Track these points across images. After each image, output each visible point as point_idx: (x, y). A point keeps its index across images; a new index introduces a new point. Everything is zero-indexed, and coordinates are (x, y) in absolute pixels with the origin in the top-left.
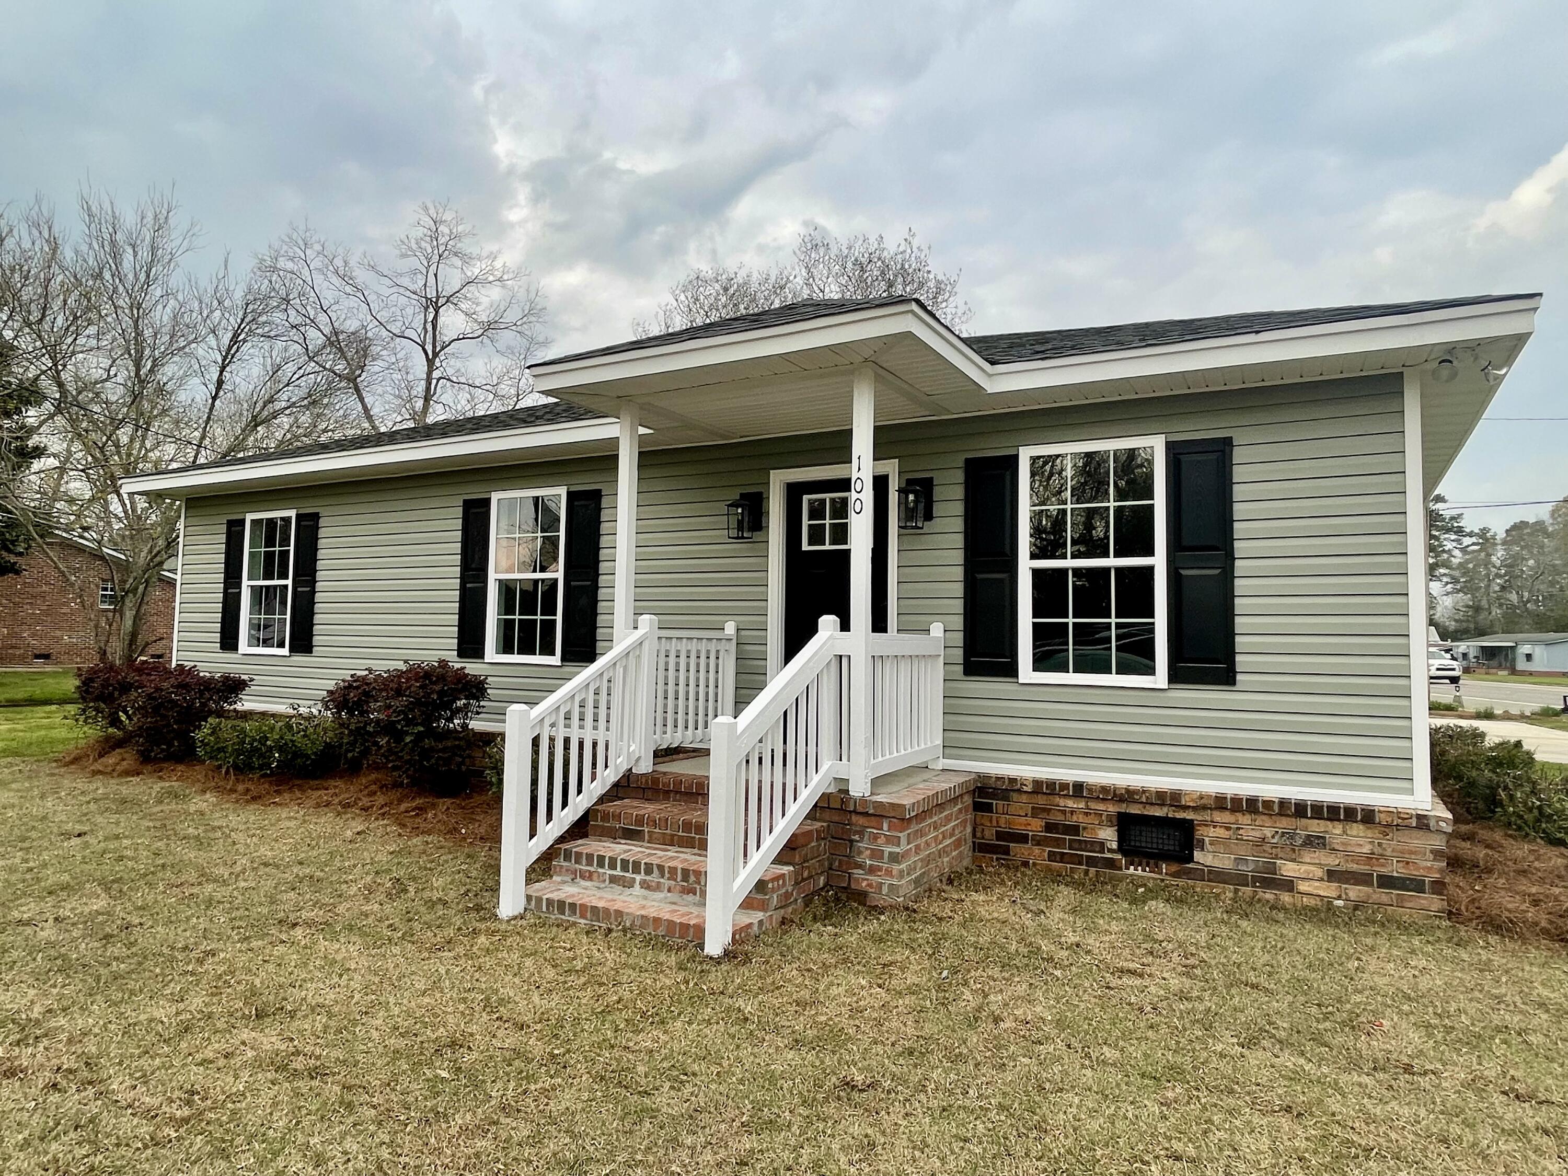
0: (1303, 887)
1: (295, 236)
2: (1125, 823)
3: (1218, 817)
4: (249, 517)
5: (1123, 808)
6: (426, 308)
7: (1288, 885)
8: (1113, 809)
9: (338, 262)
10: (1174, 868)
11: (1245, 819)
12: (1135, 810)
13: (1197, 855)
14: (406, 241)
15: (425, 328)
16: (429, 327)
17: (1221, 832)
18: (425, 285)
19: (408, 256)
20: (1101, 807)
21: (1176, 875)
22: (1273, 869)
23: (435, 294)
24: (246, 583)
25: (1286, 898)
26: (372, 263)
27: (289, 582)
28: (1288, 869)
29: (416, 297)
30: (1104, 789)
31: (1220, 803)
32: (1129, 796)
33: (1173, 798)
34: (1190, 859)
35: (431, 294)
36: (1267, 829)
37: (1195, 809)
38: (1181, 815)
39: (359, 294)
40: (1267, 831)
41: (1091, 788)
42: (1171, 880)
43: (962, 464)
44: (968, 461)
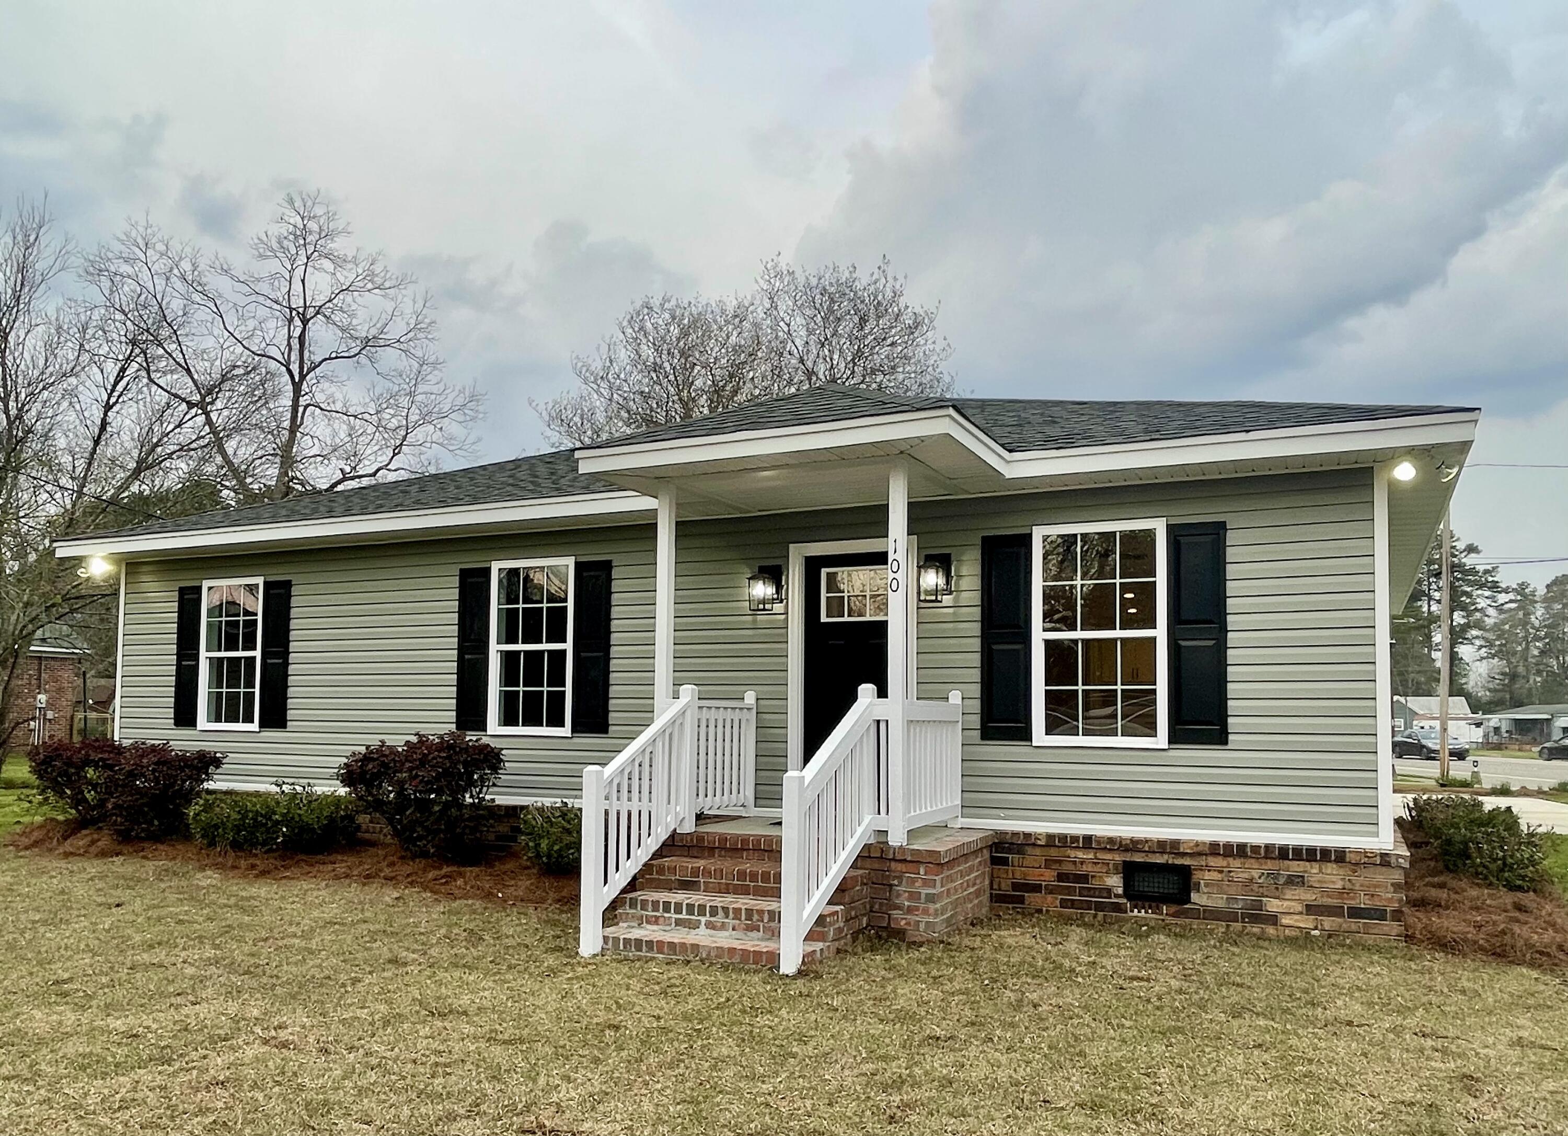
0: (1285, 921)
1: (134, 234)
2: (1130, 871)
3: (1214, 862)
4: (206, 584)
5: (1128, 857)
6: (291, 320)
7: (1273, 920)
8: (1118, 858)
9: (186, 266)
10: (1174, 908)
11: (1236, 863)
12: (1138, 858)
13: (1194, 896)
14: (265, 239)
15: (289, 345)
16: (295, 344)
17: (1215, 876)
18: (289, 291)
19: (268, 257)
20: (1108, 857)
21: (1173, 915)
22: (1259, 905)
23: (301, 303)
24: (203, 654)
25: (1271, 930)
26: (225, 267)
27: (257, 653)
28: (1273, 905)
29: (278, 307)
30: (1111, 840)
31: (1214, 849)
32: (1134, 845)
33: (1172, 846)
34: (1188, 900)
35: (297, 302)
36: (1255, 871)
37: (1191, 855)
38: (1179, 862)
39: (212, 305)
40: (1255, 874)
41: (1099, 840)
42: (1169, 920)
43: (979, 542)
44: (983, 538)
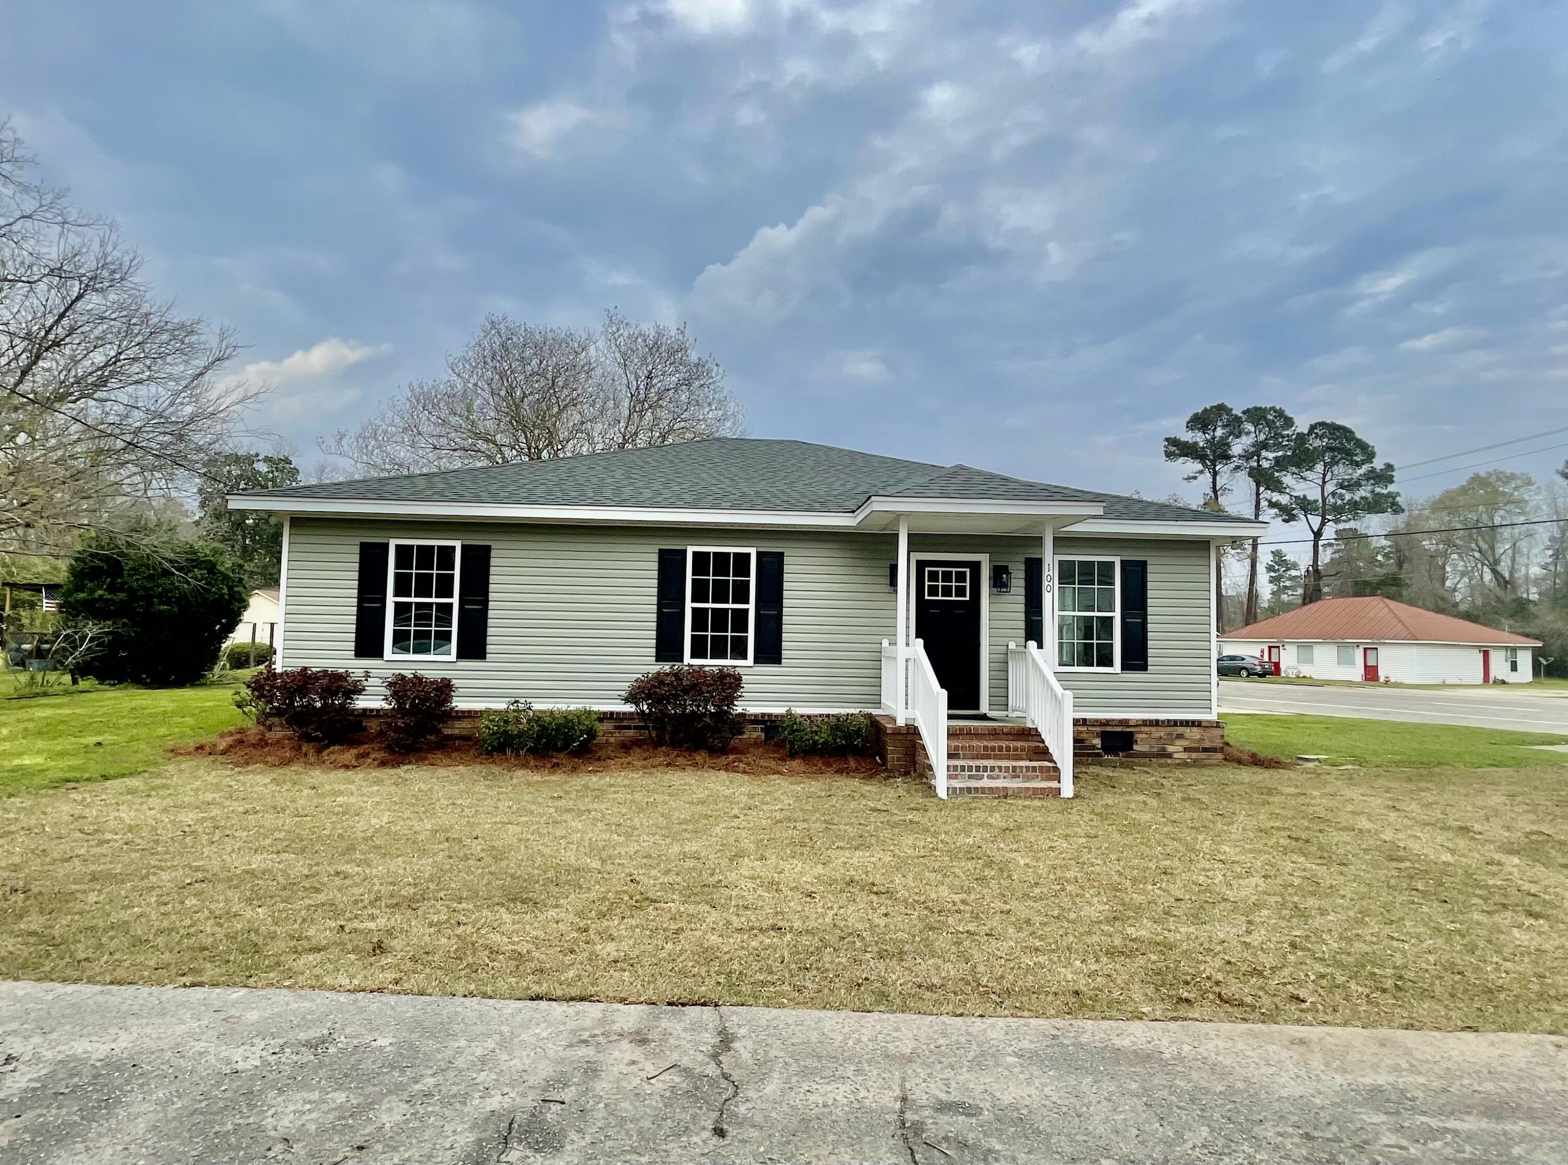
0: (1175, 756)
2: (1104, 736)
3: (1143, 729)
5: (1103, 729)
7: (1170, 756)
8: (1099, 729)
10: (1124, 754)
11: (1153, 729)
12: (1108, 729)
13: (1135, 747)
17: (1144, 736)
20: (1094, 729)
21: (1126, 757)
22: (1164, 749)
25: (1169, 761)
28: (1170, 749)
30: (1096, 721)
31: (1145, 723)
32: (1107, 723)
33: (1124, 723)
34: (1132, 749)
36: (1161, 732)
37: (1133, 726)
38: (1128, 730)
40: (1162, 734)
41: (1090, 720)
42: (1123, 759)
43: (1023, 560)
44: (1026, 559)
